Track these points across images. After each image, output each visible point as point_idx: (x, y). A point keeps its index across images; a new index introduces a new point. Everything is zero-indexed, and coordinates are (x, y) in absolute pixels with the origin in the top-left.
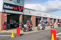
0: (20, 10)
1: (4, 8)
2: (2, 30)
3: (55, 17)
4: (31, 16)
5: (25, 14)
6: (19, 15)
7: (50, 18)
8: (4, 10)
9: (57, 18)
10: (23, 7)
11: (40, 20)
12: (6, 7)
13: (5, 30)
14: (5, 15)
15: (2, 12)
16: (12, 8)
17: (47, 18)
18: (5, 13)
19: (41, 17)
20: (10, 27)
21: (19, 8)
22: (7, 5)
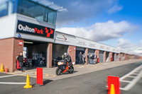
0: (49, 35)
1: (18, 31)
2: (14, 71)
3: (108, 48)
4: (68, 46)
5: (56, 42)
6: (46, 44)
7: (100, 51)
8: (18, 34)
9: (111, 50)
10: (54, 30)
11: (83, 52)
12: (22, 28)
13: (19, 70)
14: (21, 43)
15: (15, 38)
16: (33, 30)
17: (94, 50)
18: (19, 39)
19: (85, 48)
20: (31, 64)
21: (47, 31)
22: (24, 26)
